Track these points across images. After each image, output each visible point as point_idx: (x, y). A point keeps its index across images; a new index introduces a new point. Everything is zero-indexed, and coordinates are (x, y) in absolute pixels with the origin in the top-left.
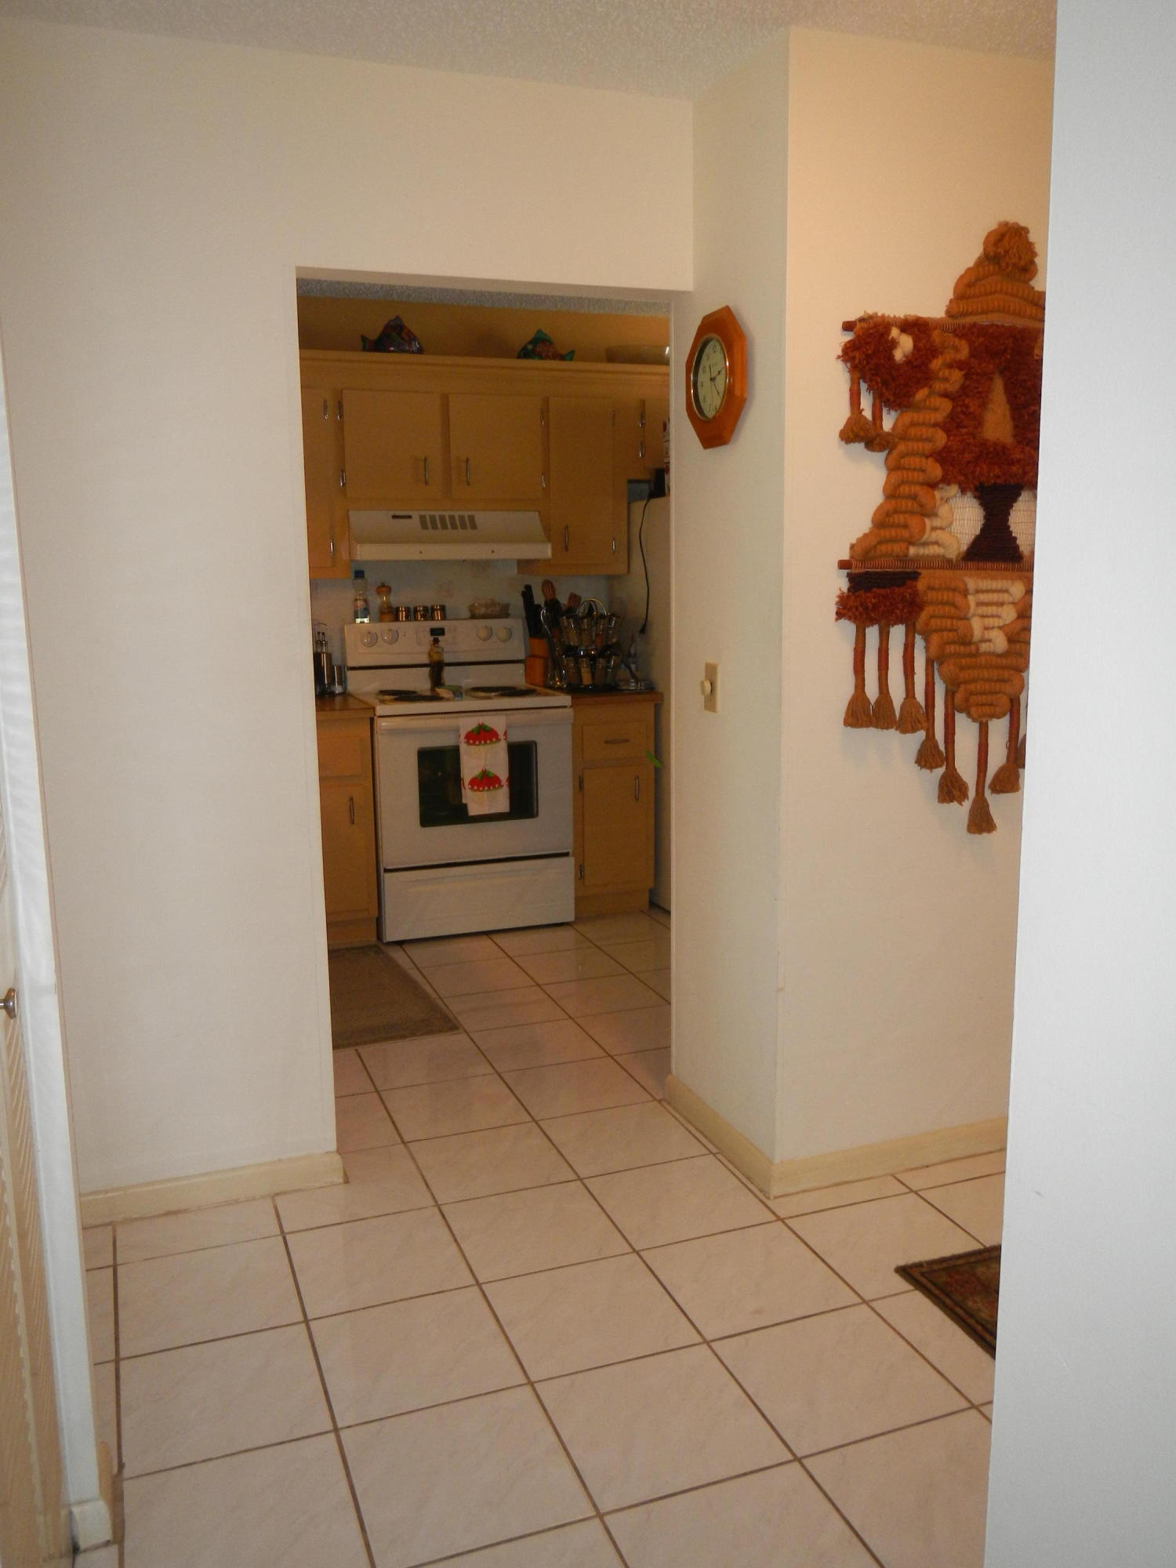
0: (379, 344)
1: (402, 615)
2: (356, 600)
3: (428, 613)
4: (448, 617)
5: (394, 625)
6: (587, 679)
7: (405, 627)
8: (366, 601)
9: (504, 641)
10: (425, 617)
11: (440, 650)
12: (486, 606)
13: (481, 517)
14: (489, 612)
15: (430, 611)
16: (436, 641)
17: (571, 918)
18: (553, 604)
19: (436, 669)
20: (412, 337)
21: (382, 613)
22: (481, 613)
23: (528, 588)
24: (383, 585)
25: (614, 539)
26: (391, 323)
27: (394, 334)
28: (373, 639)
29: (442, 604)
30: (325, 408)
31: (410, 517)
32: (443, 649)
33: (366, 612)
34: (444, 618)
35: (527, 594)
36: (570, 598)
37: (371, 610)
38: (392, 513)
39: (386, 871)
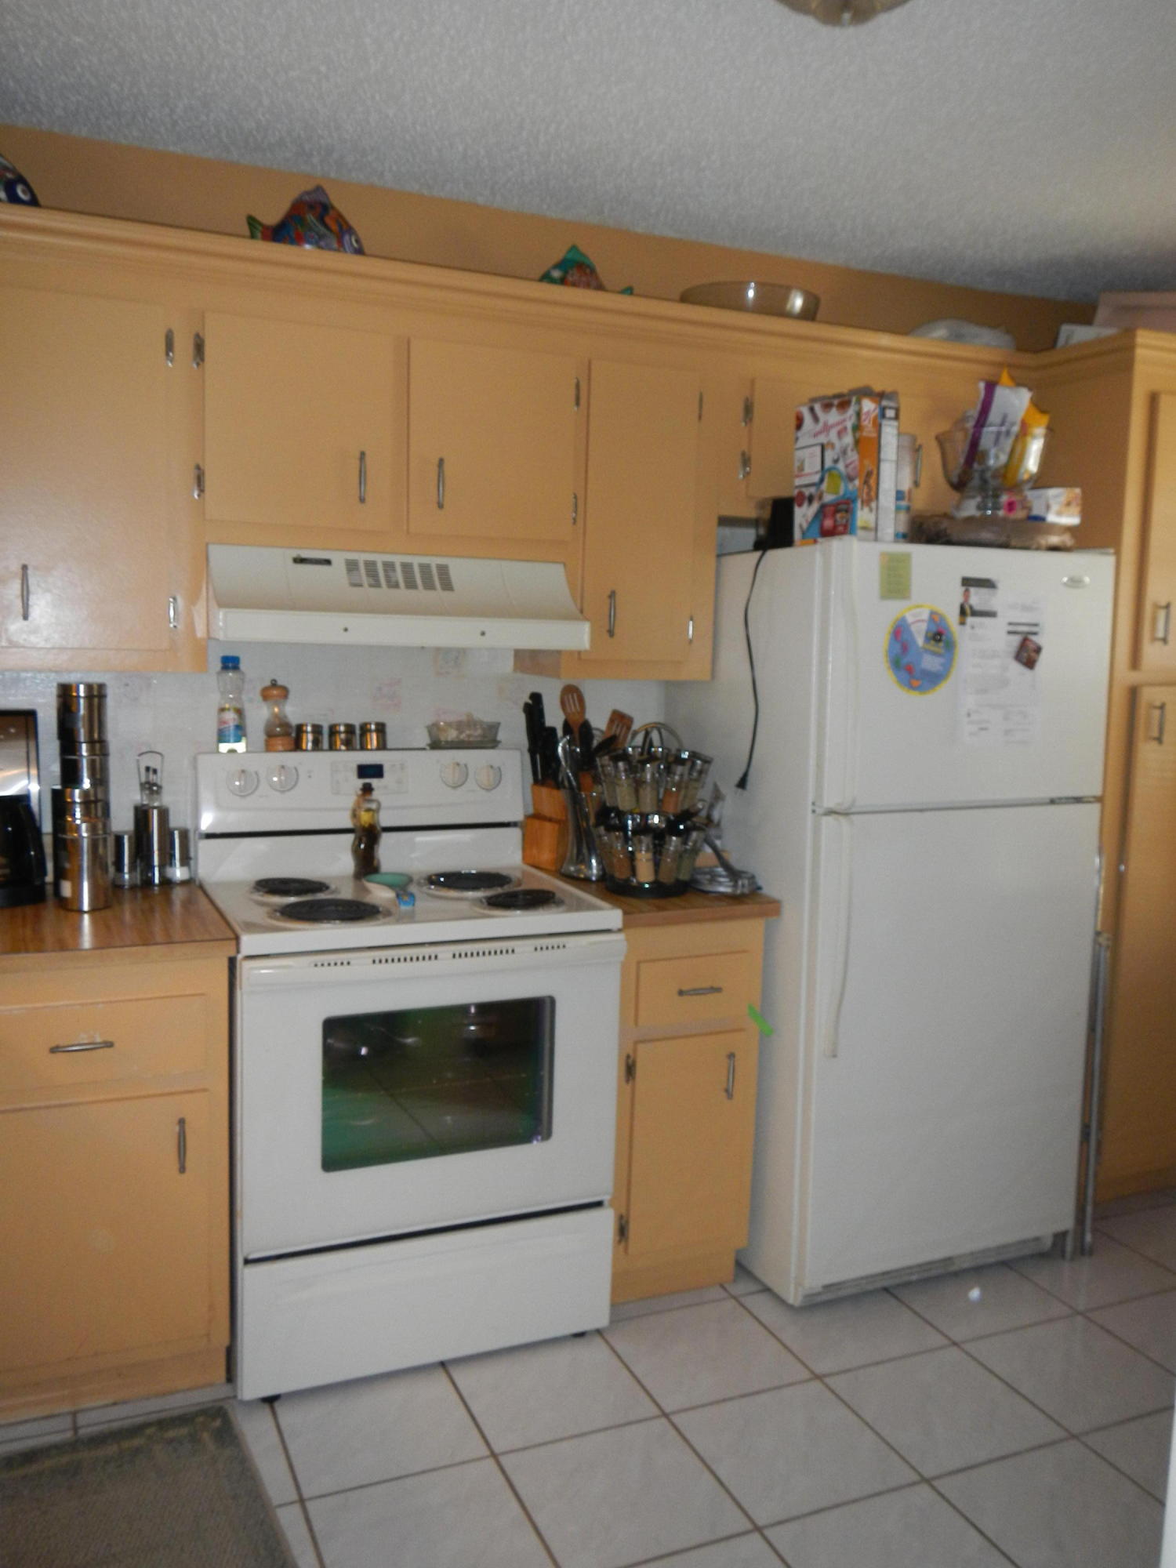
0: (283, 232)
1: (308, 740)
2: (222, 710)
3: (353, 737)
4: (389, 745)
5: (293, 758)
6: (645, 874)
7: (312, 763)
8: (240, 712)
9: (488, 790)
10: (349, 744)
11: (374, 806)
12: (460, 726)
13: (462, 569)
14: (463, 736)
15: (358, 732)
16: (367, 789)
17: (602, 1320)
18: (579, 730)
19: (367, 838)
20: (345, 227)
21: (270, 735)
22: (449, 739)
23: (536, 698)
24: (274, 684)
25: (692, 619)
26: (307, 198)
27: (310, 218)
28: (248, 783)
29: (380, 720)
30: (169, 346)
31: (328, 562)
32: (379, 804)
33: (239, 733)
34: (382, 746)
35: (534, 709)
36: (612, 721)
37: (249, 729)
38: (295, 553)
39: (247, 1262)
